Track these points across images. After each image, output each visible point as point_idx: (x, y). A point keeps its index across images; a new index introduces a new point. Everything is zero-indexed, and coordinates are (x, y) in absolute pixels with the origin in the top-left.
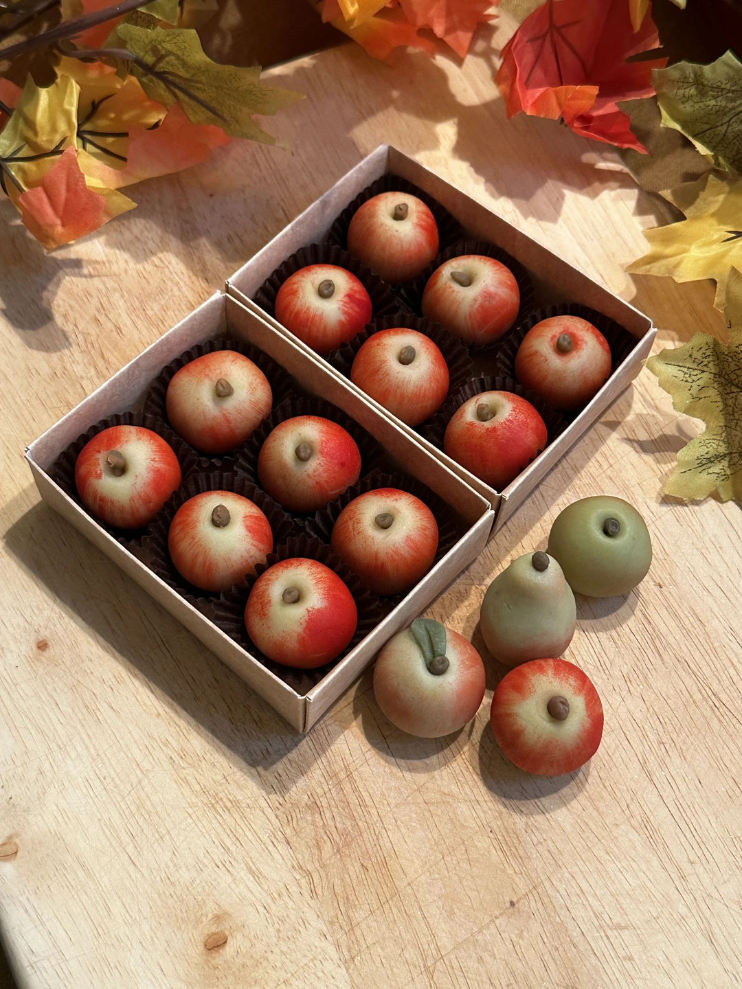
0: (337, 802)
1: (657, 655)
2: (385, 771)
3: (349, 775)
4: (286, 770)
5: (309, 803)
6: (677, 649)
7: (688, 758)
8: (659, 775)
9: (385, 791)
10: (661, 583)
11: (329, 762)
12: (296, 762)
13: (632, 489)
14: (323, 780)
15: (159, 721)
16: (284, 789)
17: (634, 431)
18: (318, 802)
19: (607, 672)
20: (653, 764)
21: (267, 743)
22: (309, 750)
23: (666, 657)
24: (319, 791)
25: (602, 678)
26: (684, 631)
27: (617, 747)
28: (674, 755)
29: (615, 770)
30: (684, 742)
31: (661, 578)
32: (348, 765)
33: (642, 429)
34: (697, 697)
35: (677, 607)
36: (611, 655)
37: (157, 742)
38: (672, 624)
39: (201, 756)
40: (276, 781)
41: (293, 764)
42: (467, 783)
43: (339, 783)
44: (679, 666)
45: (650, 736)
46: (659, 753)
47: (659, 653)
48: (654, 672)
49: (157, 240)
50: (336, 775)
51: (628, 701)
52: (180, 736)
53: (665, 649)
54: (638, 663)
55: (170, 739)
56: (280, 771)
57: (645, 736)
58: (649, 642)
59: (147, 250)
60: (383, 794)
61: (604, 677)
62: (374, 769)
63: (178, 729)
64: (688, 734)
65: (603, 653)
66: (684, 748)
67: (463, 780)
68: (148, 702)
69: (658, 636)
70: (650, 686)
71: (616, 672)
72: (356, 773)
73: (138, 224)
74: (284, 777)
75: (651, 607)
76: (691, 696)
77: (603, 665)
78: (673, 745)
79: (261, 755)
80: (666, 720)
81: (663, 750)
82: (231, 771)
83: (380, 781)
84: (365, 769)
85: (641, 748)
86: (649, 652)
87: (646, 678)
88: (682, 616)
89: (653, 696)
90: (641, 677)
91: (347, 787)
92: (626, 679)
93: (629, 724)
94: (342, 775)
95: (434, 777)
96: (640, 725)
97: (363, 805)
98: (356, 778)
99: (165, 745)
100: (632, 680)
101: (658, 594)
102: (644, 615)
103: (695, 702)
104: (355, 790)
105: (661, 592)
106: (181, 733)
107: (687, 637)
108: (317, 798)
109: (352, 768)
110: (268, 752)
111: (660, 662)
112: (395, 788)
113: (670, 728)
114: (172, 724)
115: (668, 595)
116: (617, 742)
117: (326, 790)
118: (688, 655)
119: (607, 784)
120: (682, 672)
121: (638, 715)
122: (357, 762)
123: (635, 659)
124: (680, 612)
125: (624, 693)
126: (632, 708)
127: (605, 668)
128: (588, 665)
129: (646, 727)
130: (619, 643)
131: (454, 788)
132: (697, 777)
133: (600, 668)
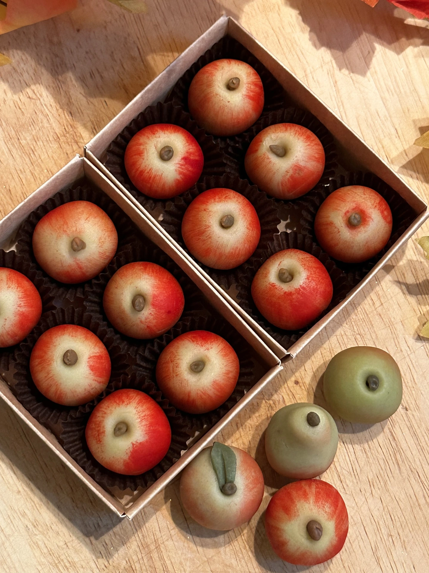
0: (148, 567)
1: (396, 466)
2: (184, 546)
3: (158, 547)
4: (112, 540)
5: (127, 567)
6: (411, 461)
7: (408, 549)
8: (384, 560)
9: (183, 560)
10: (407, 407)
11: (143, 536)
12: (119, 535)
13: (395, 326)
14: (138, 550)
15: (18, 497)
16: (109, 555)
17: (404, 274)
18: (133, 567)
19: (357, 477)
20: (381, 553)
21: (99, 519)
22: (129, 526)
23: (403, 468)
24: (134, 557)
25: (353, 482)
26: (419, 447)
27: (357, 537)
28: (398, 544)
29: (353, 554)
30: (407, 536)
31: (407, 403)
32: (157, 539)
33: (410, 274)
34: (422, 501)
35: (416, 427)
36: (362, 463)
37: (17, 513)
38: (411, 441)
39: (49, 526)
40: (103, 548)
41: (118, 537)
42: (244, 558)
43: (150, 552)
44: (412, 476)
45: (382, 529)
46: (388, 543)
47: (398, 464)
48: (392, 479)
49: (31, 72)
50: (148, 546)
51: (370, 501)
52: (34, 509)
53: (403, 461)
54: (381, 472)
55: (26, 511)
56: (107, 542)
57: (379, 530)
58: (392, 455)
59: (22, 81)
60: (181, 563)
61: (355, 481)
62: (176, 544)
63: (33, 504)
64: (411, 529)
65: (356, 461)
66: (406, 540)
67: (241, 555)
68: (11, 482)
69: (399, 451)
70: (388, 490)
71: (364, 478)
72: (163, 545)
73: (16, 55)
74: (109, 546)
75: (397, 426)
76: (417, 500)
77: (355, 471)
78: (398, 537)
79: (93, 528)
80: (396, 518)
81: (391, 540)
82: (71, 540)
83: (180, 552)
84: (170, 543)
85: (375, 538)
86: (391, 463)
87: (385, 484)
88: (420, 435)
89: (389, 498)
90: (382, 483)
91: (155, 555)
92: (371, 484)
93: (368, 519)
94: (152, 547)
95: (220, 552)
96: (376, 521)
97: (166, 570)
98: (162, 549)
99: (23, 516)
100: (375, 484)
101: (404, 416)
102: (391, 432)
103: (419, 505)
104: (161, 558)
105: (406, 414)
106: (35, 508)
107: (421, 453)
108: (132, 563)
109: (160, 542)
110: (99, 526)
111: (398, 472)
112: (191, 558)
113: (398, 524)
114: (28, 499)
115: (411, 416)
116: (357, 533)
117: (140, 557)
118: (420, 467)
119: (346, 565)
120: (413, 481)
121: (376, 513)
122: (164, 537)
123: (380, 468)
124: (418, 431)
125: (368, 494)
126: (372, 507)
127: (356, 474)
128: (344, 471)
129: (381, 523)
130: (369, 454)
131: (233, 561)
132: (412, 563)
133: (352, 473)
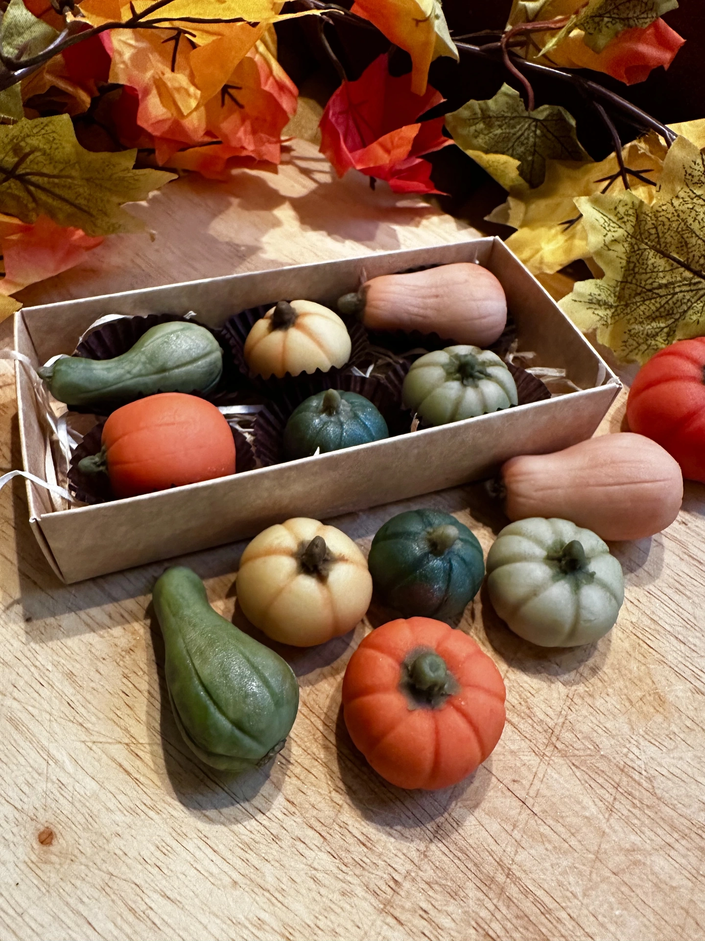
3: (509, 874)
16: (440, 931)
18: (491, 933)
24: (484, 913)
41: (436, 887)
60: (560, 884)
65: (680, 609)
68: (215, 870)
72: (514, 866)
74: (433, 912)
75: (690, 547)
77: (689, 623)
84: (521, 857)
91: (513, 891)
94: (501, 878)
95: (604, 832)
97: (546, 911)
98: (518, 874)
101: (688, 531)
102: (690, 556)
104: (526, 892)
105: (689, 528)
108: (486, 927)
109: (507, 861)
110: (396, 881)
112: (569, 867)
114: (256, 890)
117: (492, 908)
122: (509, 849)
127: (692, 624)
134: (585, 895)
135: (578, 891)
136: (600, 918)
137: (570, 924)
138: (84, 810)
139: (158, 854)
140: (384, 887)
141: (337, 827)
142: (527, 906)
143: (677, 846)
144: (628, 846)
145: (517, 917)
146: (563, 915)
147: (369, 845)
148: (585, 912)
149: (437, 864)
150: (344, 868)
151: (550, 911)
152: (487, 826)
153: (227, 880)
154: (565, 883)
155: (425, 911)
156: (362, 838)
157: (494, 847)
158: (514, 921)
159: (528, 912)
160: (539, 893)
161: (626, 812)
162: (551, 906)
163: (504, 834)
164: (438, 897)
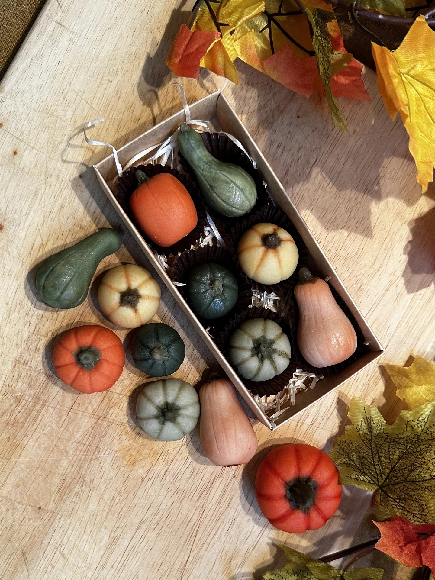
134: (45, 434)
135: (45, 431)
136: (39, 440)
137: (33, 429)
138: (13, 237)
139: (8, 272)
140: (24, 359)
141: (39, 337)
142: (34, 413)
143: (74, 468)
144: (67, 450)
145: (30, 409)
146: (35, 427)
147: (37, 350)
148: (39, 435)
149: (38, 378)
150: (26, 343)
151: (35, 421)
152: (58, 395)
153: (7, 301)
154: (47, 426)
155: (21, 376)
156: (38, 347)
157: (51, 399)
158: (28, 409)
159: (33, 413)
160: (40, 417)
161: (80, 449)
162: (37, 422)
163: (57, 402)
164: (27, 380)
